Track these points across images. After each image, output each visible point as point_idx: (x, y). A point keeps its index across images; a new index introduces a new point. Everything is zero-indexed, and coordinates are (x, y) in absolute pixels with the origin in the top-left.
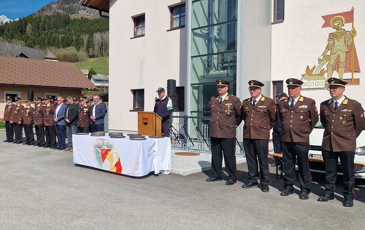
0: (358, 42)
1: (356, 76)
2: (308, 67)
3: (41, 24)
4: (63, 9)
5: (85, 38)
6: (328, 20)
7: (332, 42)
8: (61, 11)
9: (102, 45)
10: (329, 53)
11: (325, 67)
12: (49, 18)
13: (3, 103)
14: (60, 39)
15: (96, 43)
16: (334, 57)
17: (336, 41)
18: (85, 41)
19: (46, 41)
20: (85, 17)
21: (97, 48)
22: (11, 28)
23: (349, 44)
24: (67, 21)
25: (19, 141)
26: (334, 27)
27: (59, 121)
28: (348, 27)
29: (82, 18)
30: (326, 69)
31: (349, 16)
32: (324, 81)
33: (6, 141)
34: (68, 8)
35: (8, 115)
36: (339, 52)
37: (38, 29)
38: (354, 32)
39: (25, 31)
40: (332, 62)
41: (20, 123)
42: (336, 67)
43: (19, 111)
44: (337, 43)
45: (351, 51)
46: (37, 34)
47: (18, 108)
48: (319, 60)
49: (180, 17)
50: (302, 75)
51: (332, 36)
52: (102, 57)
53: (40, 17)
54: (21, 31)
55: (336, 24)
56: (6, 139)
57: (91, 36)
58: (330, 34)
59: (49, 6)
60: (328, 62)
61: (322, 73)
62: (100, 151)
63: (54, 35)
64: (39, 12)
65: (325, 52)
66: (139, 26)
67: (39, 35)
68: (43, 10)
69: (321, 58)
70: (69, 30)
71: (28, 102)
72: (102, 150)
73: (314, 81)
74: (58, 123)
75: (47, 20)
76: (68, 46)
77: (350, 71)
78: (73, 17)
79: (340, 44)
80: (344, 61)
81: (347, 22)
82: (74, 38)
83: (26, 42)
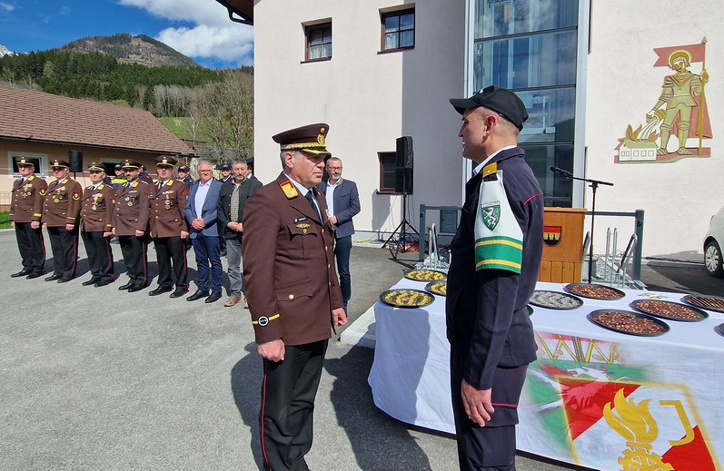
0: (710, 92)
1: (706, 143)
2: (630, 127)
3: (70, 64)
4: (104, 49)
5: (142, 90)
6: (663, 56)
7: (669, 90)
8: (101, 51)
9: (166, 101)
10: (664, 107)
11: (657, 128)
12: (83, 57)
13: (7, 174)
14: (102, 88)
15: (158, 98)
16: (671, 115)
17: (676, 88)
18: (142, 95)
19: (79, 89)
20: (139, 63)
21: (159, 104)
22: (14, 64)
23: (696, 95)
24: (113, 66)
25: (66, 274)
26: (674, 68)
27: (208, 226)
28: (696, 68)
29: (136, 64)
30: (658, 131)
31: (698, 52)
32: (655, 150)
33: (21, 274)
34: (111, 49)
35: (25, 207)
36: (680, 107)
37: (65, 71)
38: (706, 76)
39: (41, 72)
40: (669, 121)
41: (70, 227)
42: (675, 129)
43: (65, 196)
44: (678, 92)
45: (699, 104)
46: (63, 77)
47: (63, 188)
48: (648, 117)
49: (399, 31)
50: (620, 140)
51: (670, 81)
52: (167, 118)
53: (67, 55)
54: (34, 71)
55: (678, 63)
56: (21, 268)
57: (151, 88)
58: (666, 77)
59: (82, 42)
60: (662, 122)
61: (653, 137)
62: (558, 387)
63: (91, 82)
64: (65, 48)
65: (658, 105)
66: (314, 43)
67: (66, 79)
68: (71, 46)
69: (652, 113)
70: (116, 77)
71: (97, 172)
72: (569, 385)
73: (640, 150)
74: (205, 233)
75: (80, 60)
76: (115, 99)
77: (697, 136)
78: (121, 61)
79: (682, 94)
80: (688, 120)
81: (694, 60)
82: (125, 89)
83: (43, 87)
